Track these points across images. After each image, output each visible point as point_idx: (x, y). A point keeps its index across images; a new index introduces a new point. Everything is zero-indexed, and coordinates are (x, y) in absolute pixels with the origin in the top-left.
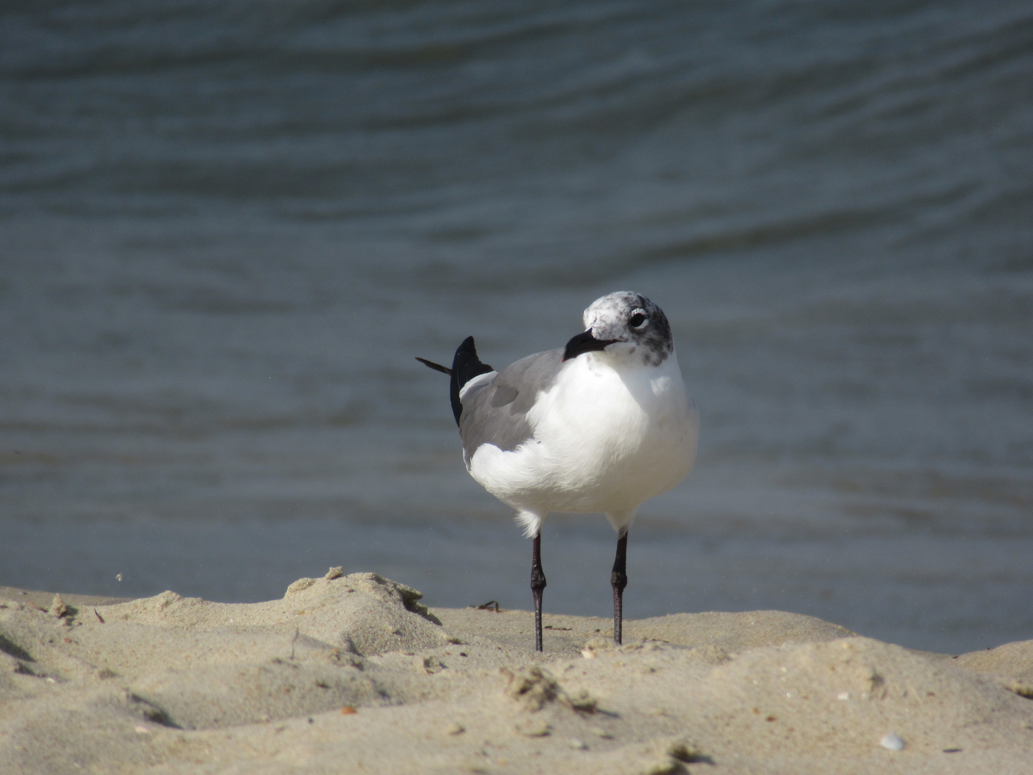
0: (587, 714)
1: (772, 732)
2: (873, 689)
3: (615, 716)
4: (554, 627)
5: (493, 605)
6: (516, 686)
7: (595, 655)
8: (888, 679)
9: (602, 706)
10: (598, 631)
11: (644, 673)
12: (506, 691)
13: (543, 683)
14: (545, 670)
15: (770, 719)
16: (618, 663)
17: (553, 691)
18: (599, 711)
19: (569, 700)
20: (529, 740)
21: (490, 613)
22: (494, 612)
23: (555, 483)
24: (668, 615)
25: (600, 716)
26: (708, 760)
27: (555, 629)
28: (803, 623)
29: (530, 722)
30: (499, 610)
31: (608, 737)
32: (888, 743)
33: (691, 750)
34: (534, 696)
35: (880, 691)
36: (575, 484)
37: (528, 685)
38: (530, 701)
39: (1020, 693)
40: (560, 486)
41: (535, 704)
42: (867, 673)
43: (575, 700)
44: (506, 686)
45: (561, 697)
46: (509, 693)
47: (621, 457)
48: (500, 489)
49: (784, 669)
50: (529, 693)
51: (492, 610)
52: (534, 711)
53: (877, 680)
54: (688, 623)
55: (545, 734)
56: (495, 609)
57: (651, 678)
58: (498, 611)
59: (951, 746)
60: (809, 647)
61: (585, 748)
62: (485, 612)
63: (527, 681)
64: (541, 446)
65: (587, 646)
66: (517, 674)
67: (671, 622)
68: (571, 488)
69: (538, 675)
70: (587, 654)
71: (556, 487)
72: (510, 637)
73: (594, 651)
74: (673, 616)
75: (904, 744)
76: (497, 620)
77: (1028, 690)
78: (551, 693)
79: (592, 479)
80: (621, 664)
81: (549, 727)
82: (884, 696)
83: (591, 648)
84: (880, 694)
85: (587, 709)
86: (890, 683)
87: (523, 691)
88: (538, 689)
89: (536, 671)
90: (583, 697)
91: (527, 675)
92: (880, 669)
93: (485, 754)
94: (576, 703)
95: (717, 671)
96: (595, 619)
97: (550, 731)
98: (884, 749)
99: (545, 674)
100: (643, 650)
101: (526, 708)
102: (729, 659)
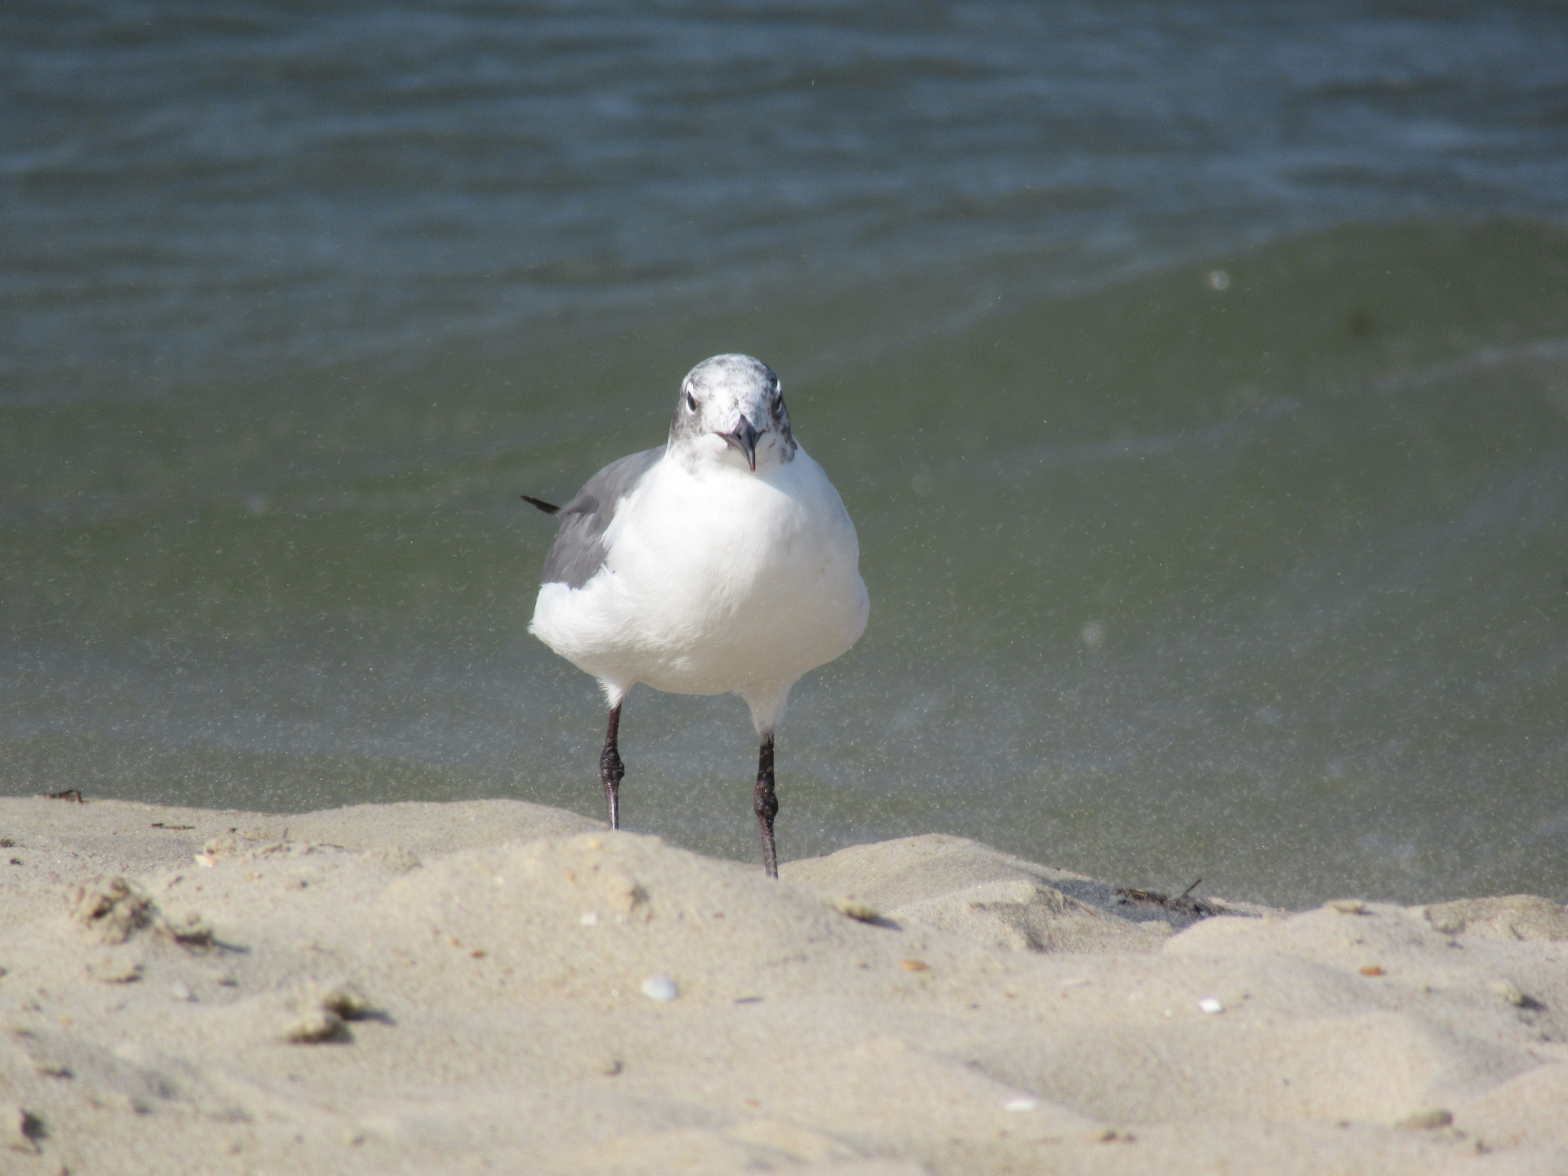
0: (198, 949)
1: (481, 975)
2: (632, 908)
3: (241, 950)
4: (168, 825)
5: (74, 794)
6: (88, 906)
7: (216, 863)
8: (654, 896)
9: (219, 936)
10: (234, 830)
11: (289, 888)
12: (72, 914)
13: (130, 902)
14: (135, 882)
15: (478, 955)
16: (251, 875)
17: (145, 913)
18: (215, 943)
19: (168, 927)
20: (104, 988)
21: (69, 804)
22: (77, 802)
23: (639, 633)
24: (345, 807)
25: (216, 949)
26: (381, 1017)
27: (167, 828)
28: (548, 819)
29: (108, 961)
30: (84, 799)
31: (229, 983)
32: (654, 990)
33: (356, 1001)
34: (115, 921)
35: (643, 911)
36: (666, 636)
37: (106, 905)
38: (109, 928)
39: (850, 914)
40: (645, 640)
41: (117, 933)
42: (624, 885)
43: (178, 927)
44: (72, 906)
45: (159, 922)
46: (77, 916)
47: (726, 592)
48: (567, 645)
49: (500, 880)
50: (109, 917)
51: (73, 800)
52: (114, 942)
53: (639, 895)
54: (375, 819)
55: (132, 979)
56: (77, 798)
57: (300, 896)
58: (81, 801)
59: (748, 993)
60: (539, 846)
61: (192, 999)
62: (62, 803)
63: (106, 899)
64: (615, 577)
65: (205, 849)
66: (90, 888)
67: (349, 817)
68: (661, 641)
69: (123, 889)
70: (203, 860)
71: (639, 641)
72: (96, 840)
73: (216, 856)
74: (352, 808)
75: (678, 991)
76: (80, 816)
77: (863, 910)
78: (141, 917)
79: (689, 627)
80: (256, 874)
81: (139, 968)
82: (650, 917)
83: (211, 852)
84: (643, 916)
85: (198, 941)
86: (660, 902)
87: (99, 914)
88: (122, 910)
89: (120, 884)
90: (191, 923)
91: (106, 889)
92: (645, 880)
93: (37, 1008)
94: (180, 932)
95: (401, 886)
96: (232, 814)
97: (139, 973)
98: (648, 999)
99: (135, 890)
100: (292, 854)
101: (103, 940)
102: (419, 865)
